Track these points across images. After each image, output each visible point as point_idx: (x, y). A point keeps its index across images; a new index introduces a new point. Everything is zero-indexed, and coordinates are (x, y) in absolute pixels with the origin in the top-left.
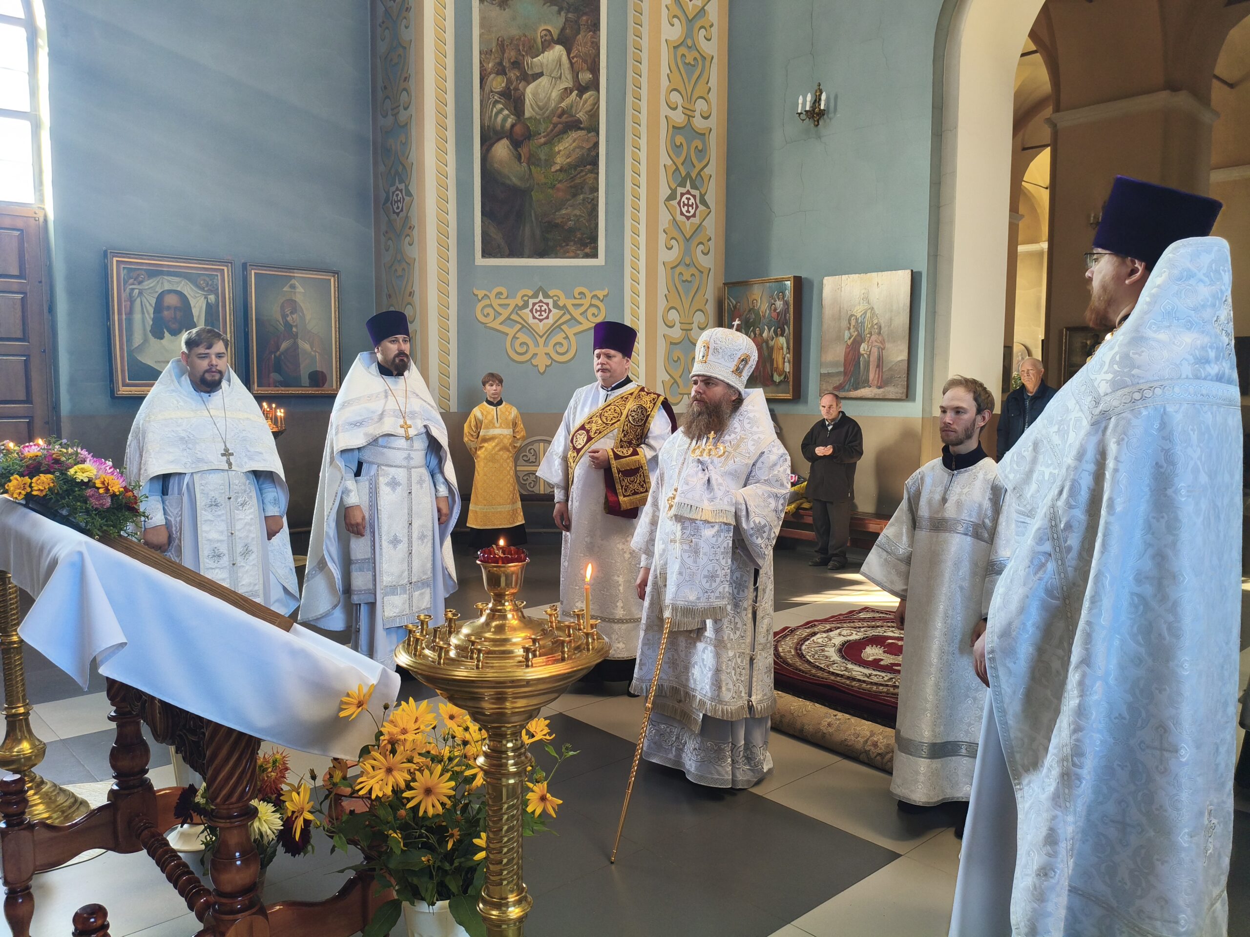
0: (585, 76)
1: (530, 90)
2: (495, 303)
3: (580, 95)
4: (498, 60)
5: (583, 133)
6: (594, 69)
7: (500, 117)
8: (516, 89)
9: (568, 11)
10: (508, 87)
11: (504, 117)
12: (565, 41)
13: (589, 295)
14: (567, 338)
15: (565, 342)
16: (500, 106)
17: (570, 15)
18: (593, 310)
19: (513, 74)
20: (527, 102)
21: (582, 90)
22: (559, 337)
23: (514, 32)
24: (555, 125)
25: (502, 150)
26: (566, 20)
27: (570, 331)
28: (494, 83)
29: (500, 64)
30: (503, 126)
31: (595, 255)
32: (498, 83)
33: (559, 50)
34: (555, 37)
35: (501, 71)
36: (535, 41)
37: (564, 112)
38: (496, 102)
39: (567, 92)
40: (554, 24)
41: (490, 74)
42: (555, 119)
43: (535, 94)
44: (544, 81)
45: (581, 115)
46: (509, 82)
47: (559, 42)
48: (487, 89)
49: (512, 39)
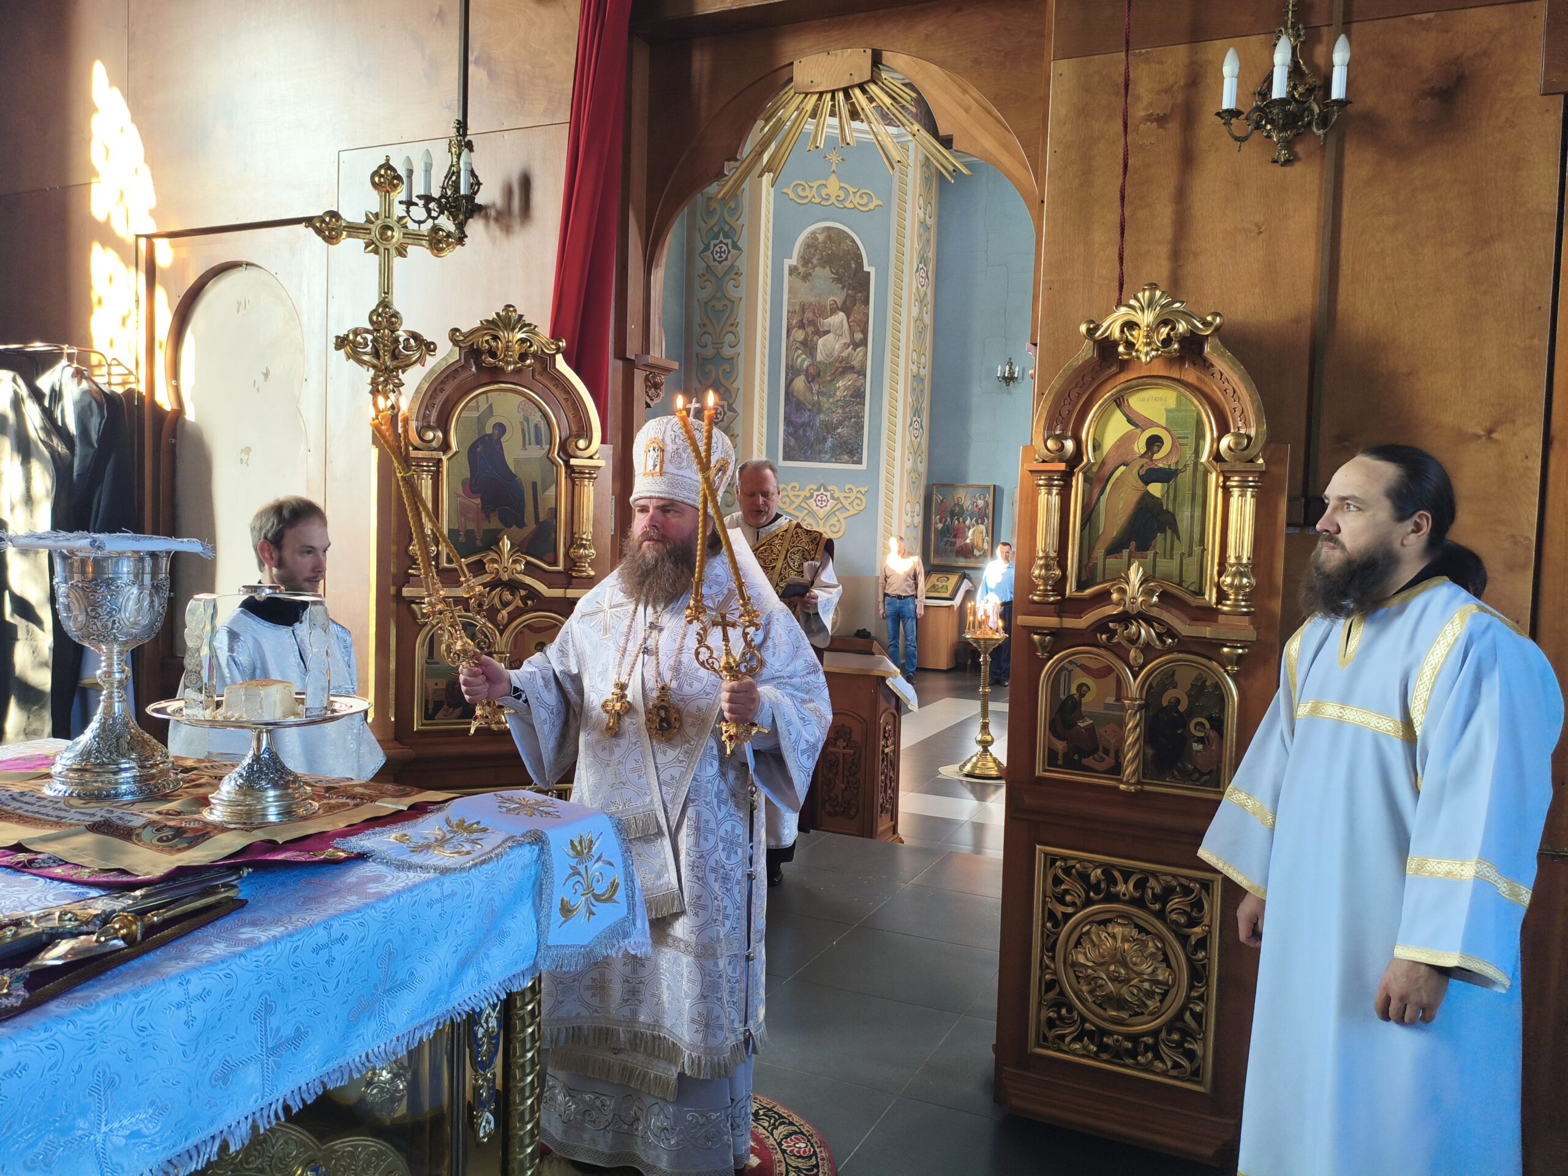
0: (858, 336)
1: (821, 342)
2: (791, 494)
3: (854, 349)
4: (800, 318)
5: (856, 375)
6: (865, 331)
7: (799, 360)
8: (812, 341)
9: (849, 289)
10: (806, 339)
11: (803, 361)
12: (846, 309)
13: (855, 491)
14: (839, 521)
15: (836, 523)
16: (800, 352)
17: (850, 292)
18: (858, 501)
19: (810, 330)
20: (819, 350)
21: (856, 345)
22: (833, 520)
23: (812, 299)
24: (838, 368)
25: (800, 383)
26: (848, 295)
27: (841, 516)
28: (796, 335)
29: (801, 321)
30: (801, 365)
31: (860, 462)
32: (800, 335)
33: (841, 315)
34: (840, 306)
35: (802, 326)
36: (826, 307)
37: (843, 360)
38: (797, 348)
39: (846, 346)
40: (839, 297)
41: (795, 327)
42: (837, 364)
43: (824, 345)
44: (830, 336)
45: (854, 363)
46: (807, 335)
47: (842, 310)
48: (791, 338)
49: (810, 305)
